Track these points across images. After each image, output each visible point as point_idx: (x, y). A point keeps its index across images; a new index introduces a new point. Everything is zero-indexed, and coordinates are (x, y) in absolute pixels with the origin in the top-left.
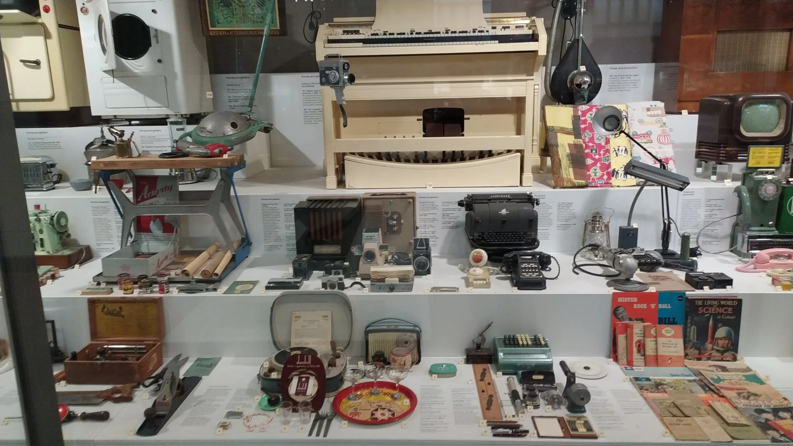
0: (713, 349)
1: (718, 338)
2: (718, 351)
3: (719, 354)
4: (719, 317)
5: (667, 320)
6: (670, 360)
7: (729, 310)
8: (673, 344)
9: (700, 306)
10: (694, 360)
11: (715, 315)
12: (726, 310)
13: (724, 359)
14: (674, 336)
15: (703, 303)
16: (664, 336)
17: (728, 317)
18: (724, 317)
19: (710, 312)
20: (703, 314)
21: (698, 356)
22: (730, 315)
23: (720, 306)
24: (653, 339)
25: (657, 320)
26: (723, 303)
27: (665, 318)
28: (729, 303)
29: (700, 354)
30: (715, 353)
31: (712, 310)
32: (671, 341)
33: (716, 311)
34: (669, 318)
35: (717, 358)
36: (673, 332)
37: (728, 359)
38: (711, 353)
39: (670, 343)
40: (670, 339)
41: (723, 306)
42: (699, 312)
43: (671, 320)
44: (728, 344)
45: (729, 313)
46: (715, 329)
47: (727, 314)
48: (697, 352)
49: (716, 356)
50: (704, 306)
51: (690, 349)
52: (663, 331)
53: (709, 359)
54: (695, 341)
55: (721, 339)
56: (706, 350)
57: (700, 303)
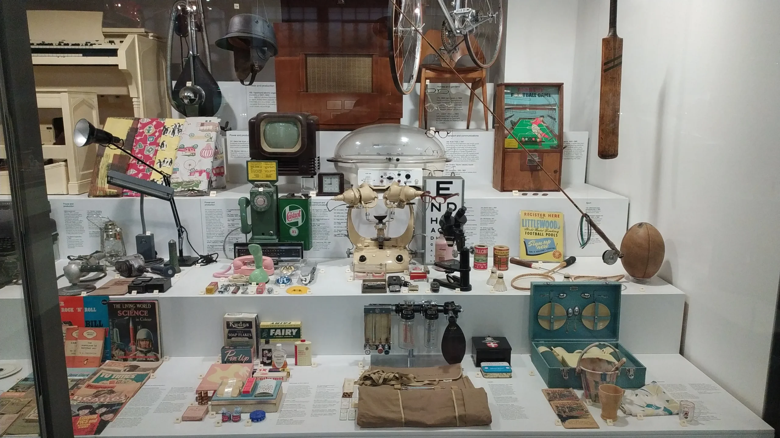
0: (137, 350)
1: (139, 340)
2: (141, 351)
3: (143, 355)
4: (137, 320)
5: (94, 322)
6: (86, 361)
7: (145, 313)
8: (92, 346)
9: (119, 309)
10: (121, 361)
11: (134, 318)
12: (142, 313)
13: (148, 359)
14: (95, 338)
15: (121, 306)
16: (86, 338)
17: (145, 320)
18: (142, 319)
19: (129, 315)
20: (123, 317)
21: (124, 357)
22: (147, 317)
23: (136, 309)
24: (75, 341)
25: (85, 324)
26: (138, 306)
27: (92, 321)
28: (144, 306)
29: (125, 355)
30: (139, 354)
31: (130, 313)
32: (91, 343)
33: (134, 313)
34: (95, 321)
35: (141, 359)
36: (95, 334)
37: (151, 359)
38: (136, 354)
39: (90, 344)
40: (90, 341)
41: (140, 309)
42: (119, 315)
43: (98, 323)
44: (149, 344)
45: (145, 315)
46: (136, 332)
47: (144, 317)
48: (123, 353)
49: (141, 357)
50: (122, 309)
51: (116, 350)
52: (85, 334)
53: (134, 359)
54: (119, 342)
55: (143, 340)
56: (130, 351)
57: (118, 306)
